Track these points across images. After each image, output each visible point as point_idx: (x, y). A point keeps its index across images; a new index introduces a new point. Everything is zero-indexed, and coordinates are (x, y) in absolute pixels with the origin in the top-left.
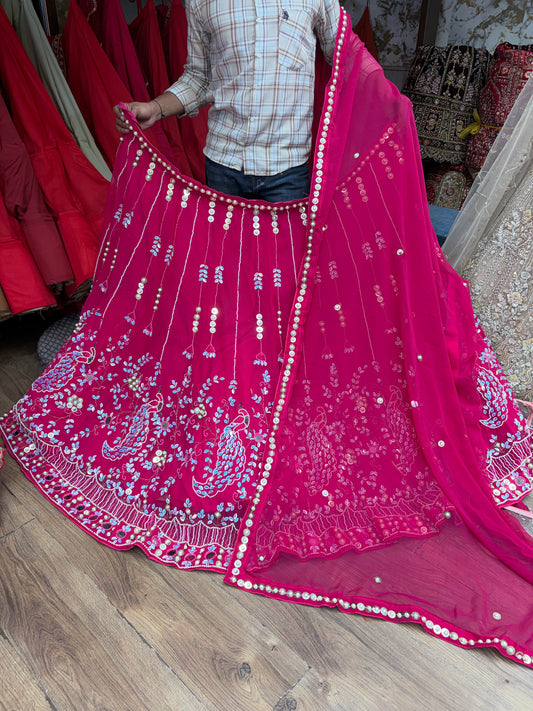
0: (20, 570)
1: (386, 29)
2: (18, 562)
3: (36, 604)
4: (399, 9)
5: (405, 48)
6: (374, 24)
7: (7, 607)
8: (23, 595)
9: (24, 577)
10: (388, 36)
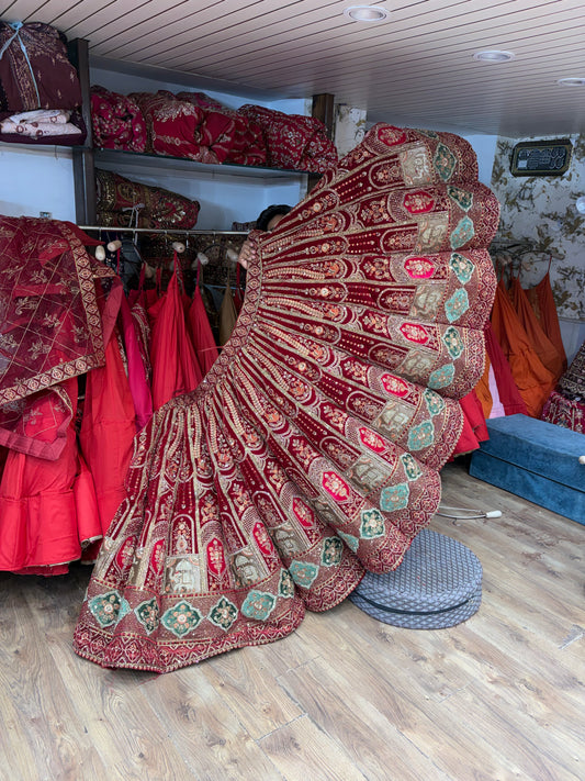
0: (321, 691)
1: (564, 290)
2: (317, 684)
3: (339, 715)
4: (577, 276)
5: (582, 306)
6: (553, 285)
7: (319, 712)
8: (328, 707)
9: (326, 696)
10: (566, 295)
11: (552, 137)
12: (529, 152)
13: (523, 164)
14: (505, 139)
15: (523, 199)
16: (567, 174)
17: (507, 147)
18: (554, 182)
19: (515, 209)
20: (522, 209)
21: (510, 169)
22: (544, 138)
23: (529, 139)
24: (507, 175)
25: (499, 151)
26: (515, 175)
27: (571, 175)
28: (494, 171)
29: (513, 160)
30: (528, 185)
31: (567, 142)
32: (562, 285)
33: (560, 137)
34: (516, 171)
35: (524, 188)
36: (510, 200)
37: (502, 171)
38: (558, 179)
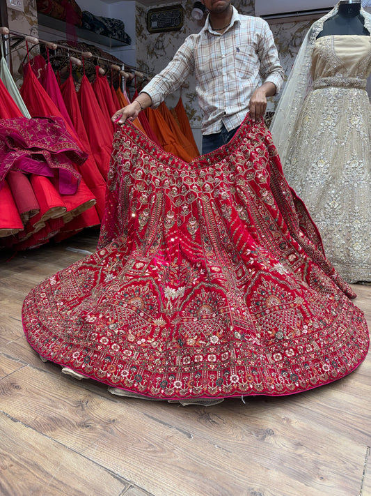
11: (170, 4)
12: (157, 15)
13: (154, 24)
14: (140, 5)
15: (158, 49)
16: (182, 29)
17: (143, 12)
18: (175, 35)
19: (154, 57)
20: (159, 56)
21: (147, 28)
22: (165, 5)
23: (156, 7)
24: (145, 32)
25: (138, 13)
26: (151, 32)
27: (185, 29)
28: (137, 27)
29: (148, 21)
30: (160, 39)
31: (180, 6)
32: (190, 105)
33: (175, 3)
34: (151, 30)
35: (158, 41)
36: (151, 50)
37: (142, 29)
38: (178, 33)
